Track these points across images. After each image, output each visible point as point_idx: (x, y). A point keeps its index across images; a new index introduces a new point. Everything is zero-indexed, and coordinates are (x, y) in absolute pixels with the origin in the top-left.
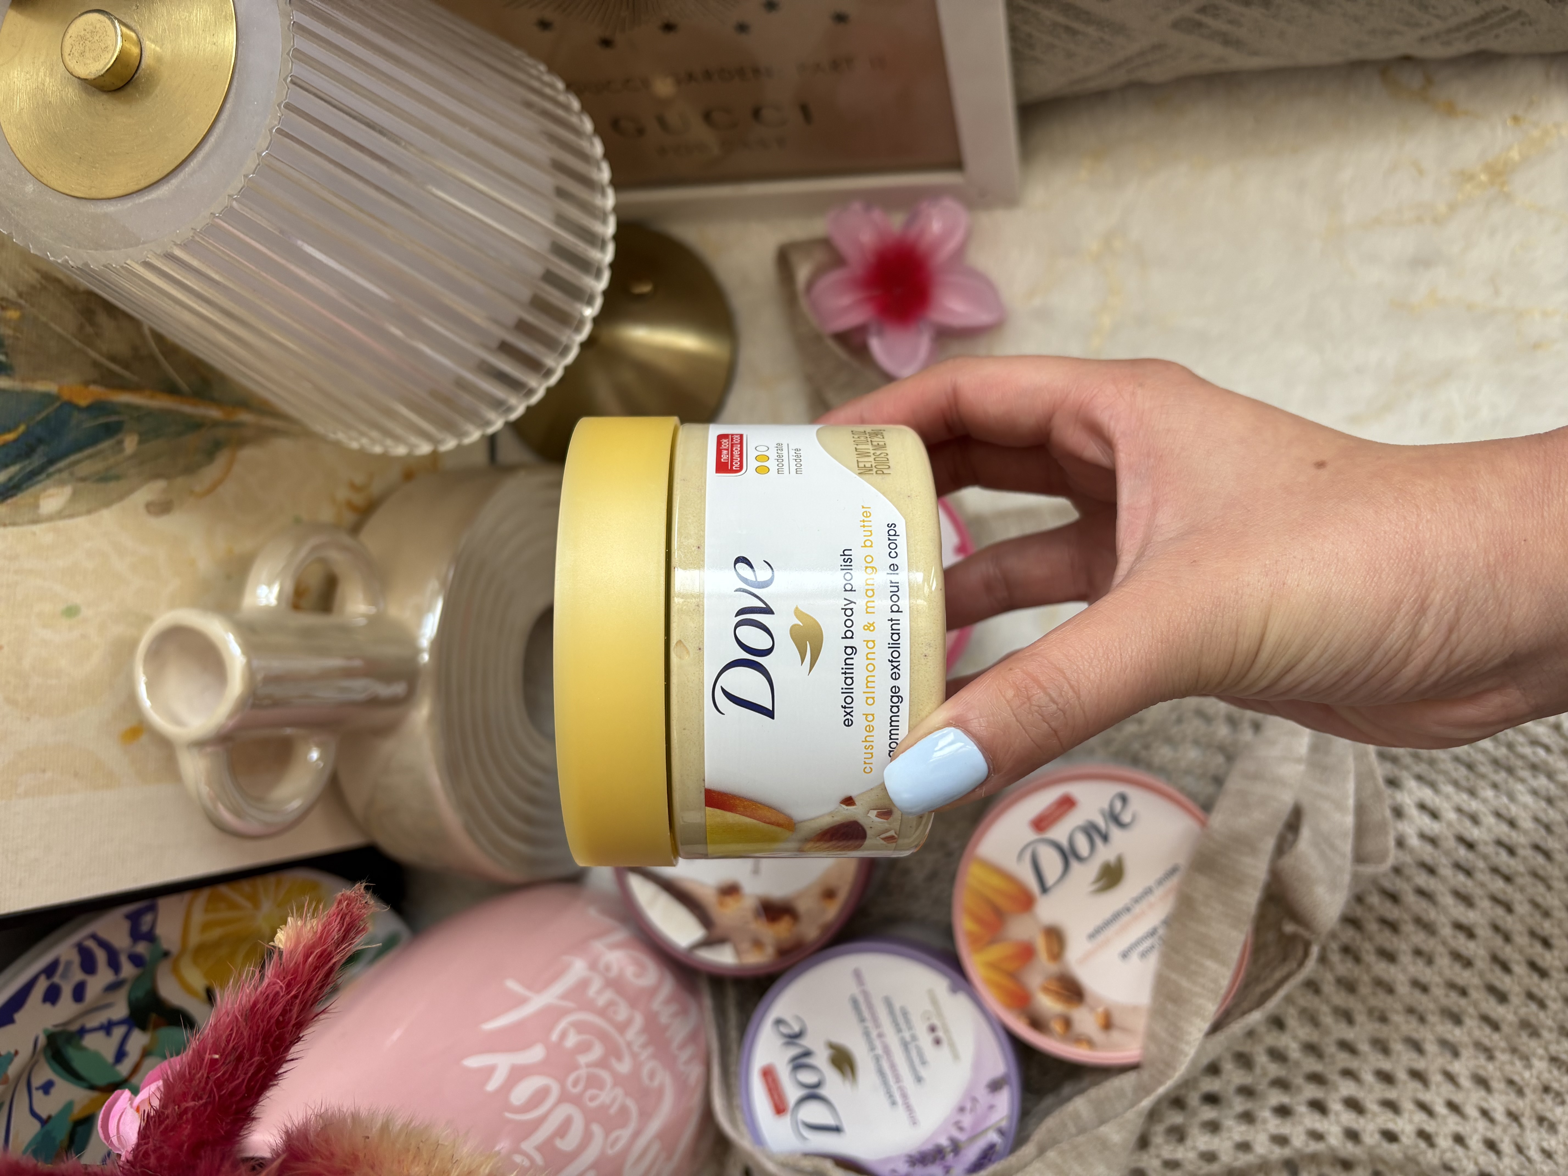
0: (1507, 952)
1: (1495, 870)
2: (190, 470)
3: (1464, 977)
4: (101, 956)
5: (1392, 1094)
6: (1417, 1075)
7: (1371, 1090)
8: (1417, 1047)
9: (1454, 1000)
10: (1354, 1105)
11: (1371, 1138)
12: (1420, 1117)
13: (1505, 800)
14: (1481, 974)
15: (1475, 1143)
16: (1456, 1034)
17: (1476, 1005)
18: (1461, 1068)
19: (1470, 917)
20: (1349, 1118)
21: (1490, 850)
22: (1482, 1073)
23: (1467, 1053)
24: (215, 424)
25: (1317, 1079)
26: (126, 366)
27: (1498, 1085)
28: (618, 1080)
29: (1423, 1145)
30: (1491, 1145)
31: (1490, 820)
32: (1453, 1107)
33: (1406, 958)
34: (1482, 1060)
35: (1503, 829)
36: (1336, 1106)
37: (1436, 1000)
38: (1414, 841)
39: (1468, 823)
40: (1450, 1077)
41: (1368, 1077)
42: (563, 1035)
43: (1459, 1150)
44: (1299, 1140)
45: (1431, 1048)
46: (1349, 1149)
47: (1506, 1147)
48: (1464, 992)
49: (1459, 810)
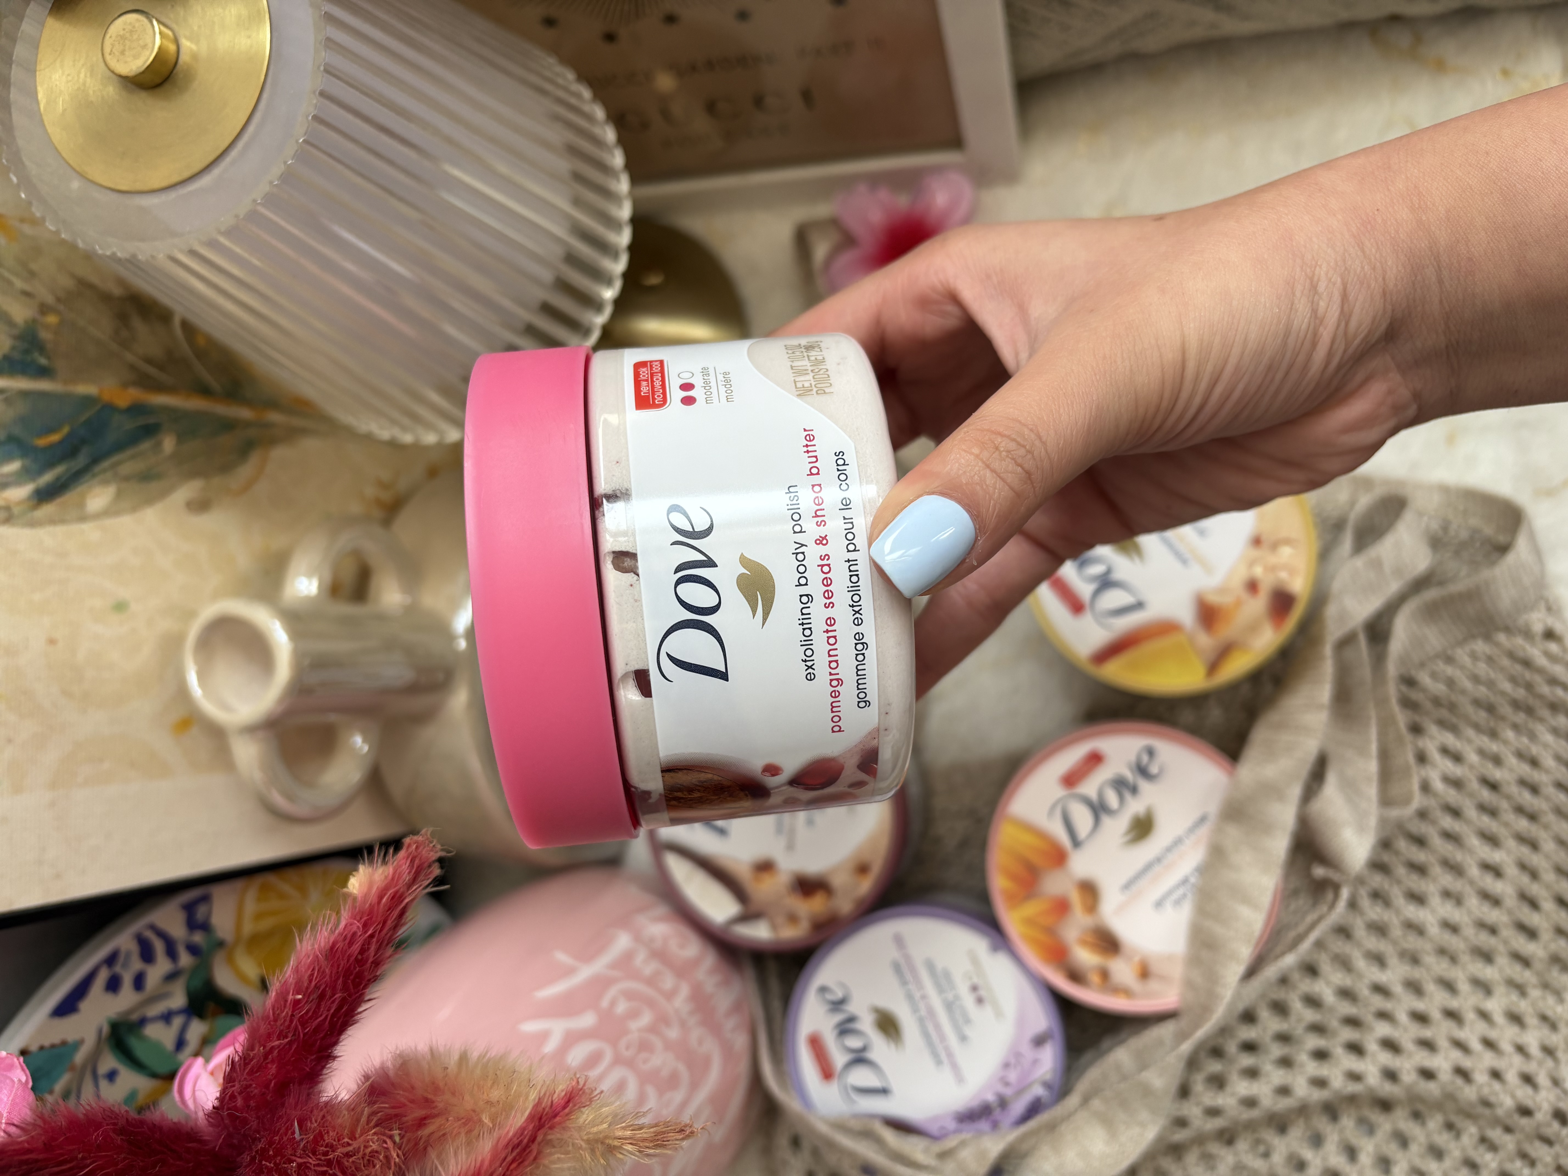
0: (1535, 889)
1: (1520, 810)
2: (226, 468)
3: (1493, 915)
4: (159, 947)
5: (1427, 1033)
6: (1452, 1015)
7: (1406, 1030)
8: (1449, 986)
9: (1484, 939)
10: (1390, 1045)
11: (1409, 1077)
12: (1456, 1055)
13: (1525, 740)
14: (1510, 912)
15: (1511, 1077)
16: (1489, 973)
17: (1506, 942)
18: (1495, 1005)
19: (1497, 856)
20: (1385, 1058)
21: (1514, 790)
22: (1515, 1009)
23: (1500, 990)
24: (247, 424)
25: (1353, 1022)
26: (161, 367)
27: (1532, 1021)
28: (668, 1046)
29: (1459, 1081)
30: (1528, 1079)
31: (1512, 761)
32: (1489, 1044)
33: (1435, 900)
34: (1514, 997)
35: (1525, 769)
36: (1372, 1046)
37: (1466, 939)
38: (1438, 785)
39: (1490, 765)
40: (1484, 1015)
41: (1403, 1017)
42: (613, 1003)
43: (1497, 1086)
44: (1338, 1081)
45: (1464, 987)
46: (1388, 1089)
47: (1542, 1079)
48: (1493, 930)
49: (1481, 752)
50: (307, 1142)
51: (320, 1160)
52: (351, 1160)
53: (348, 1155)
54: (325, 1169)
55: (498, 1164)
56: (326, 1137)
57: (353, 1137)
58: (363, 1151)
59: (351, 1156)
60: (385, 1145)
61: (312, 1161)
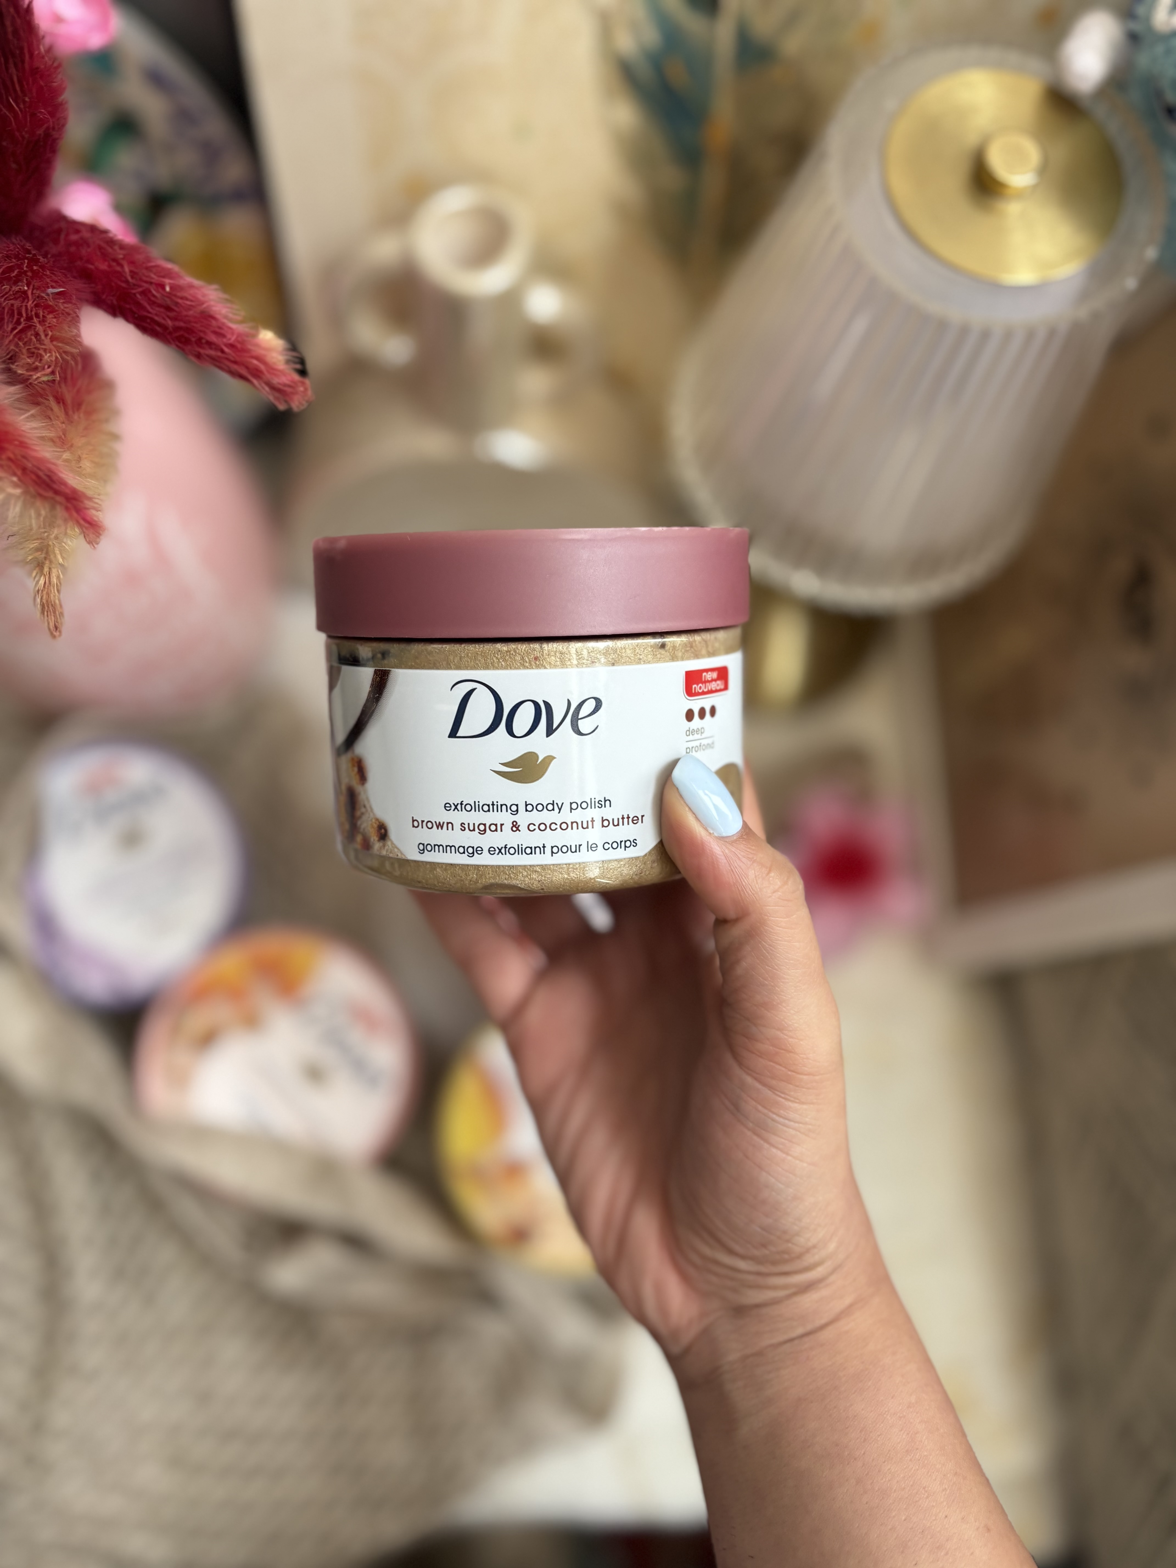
50: (46, 300)
51: (31, 311)
52: (33, 337)
53: (37, 335)
54: (24, 315)
55: (34, 463)
56: (51, 316)
57: (53, 339)
59: (36, 338)
60: (46, 367)
61: (30, 304)
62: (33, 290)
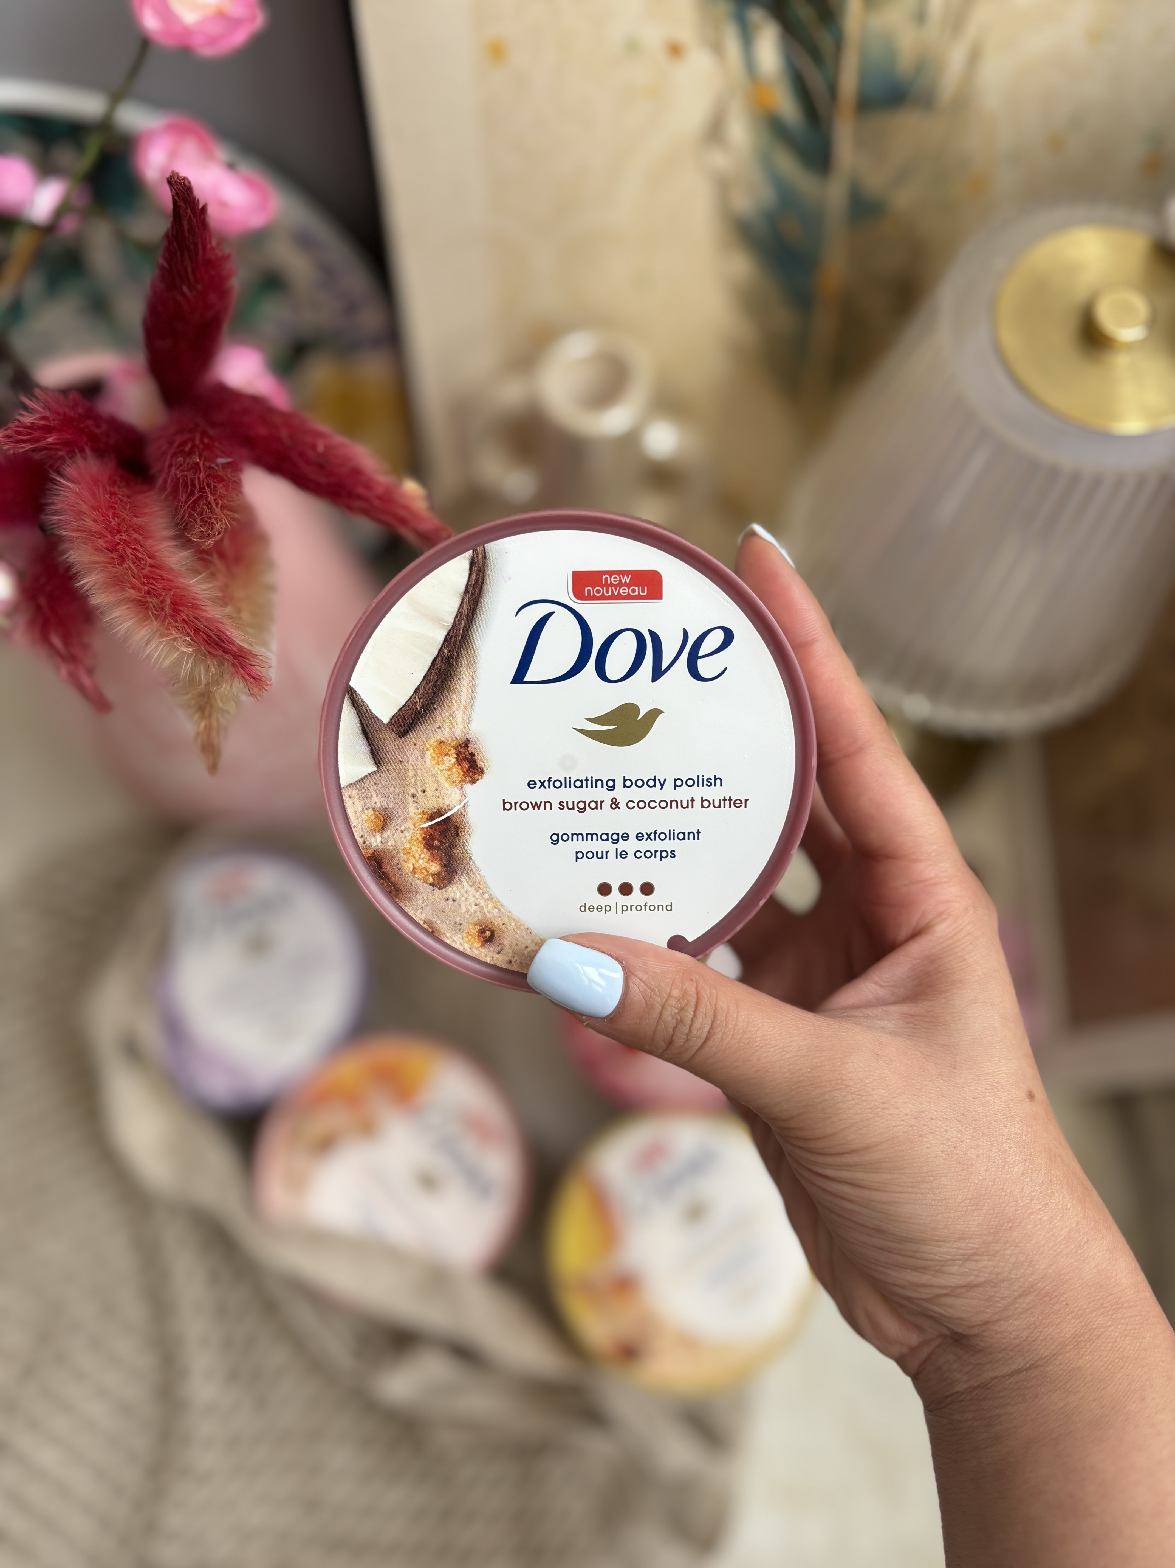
50: (216, 471)
51: (203, 482)
52: (205, 507)
53: (209, 504)
54: (197, 486)
55: (205, 624)
56: (220, 485)
57: (222, 507)
58: (214, 517)
59: (207, 506)
60: (217, 533)
61: (202, 475)
62: (204, 461)
